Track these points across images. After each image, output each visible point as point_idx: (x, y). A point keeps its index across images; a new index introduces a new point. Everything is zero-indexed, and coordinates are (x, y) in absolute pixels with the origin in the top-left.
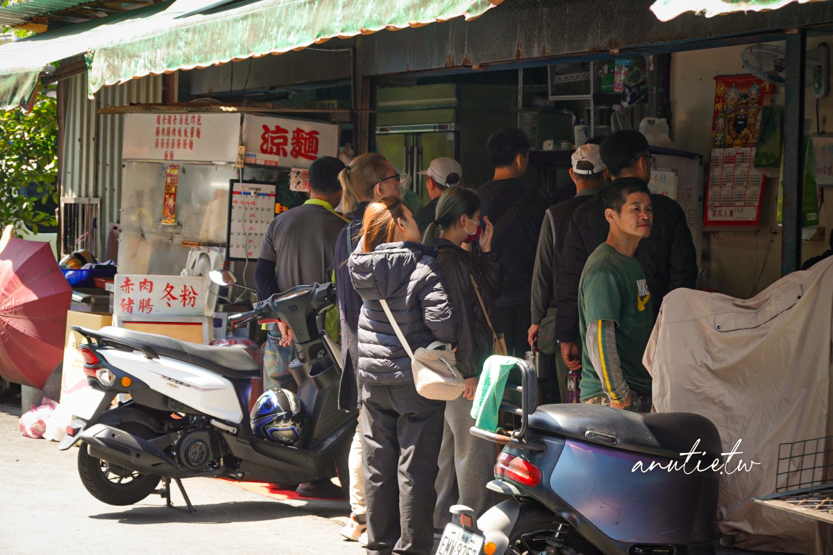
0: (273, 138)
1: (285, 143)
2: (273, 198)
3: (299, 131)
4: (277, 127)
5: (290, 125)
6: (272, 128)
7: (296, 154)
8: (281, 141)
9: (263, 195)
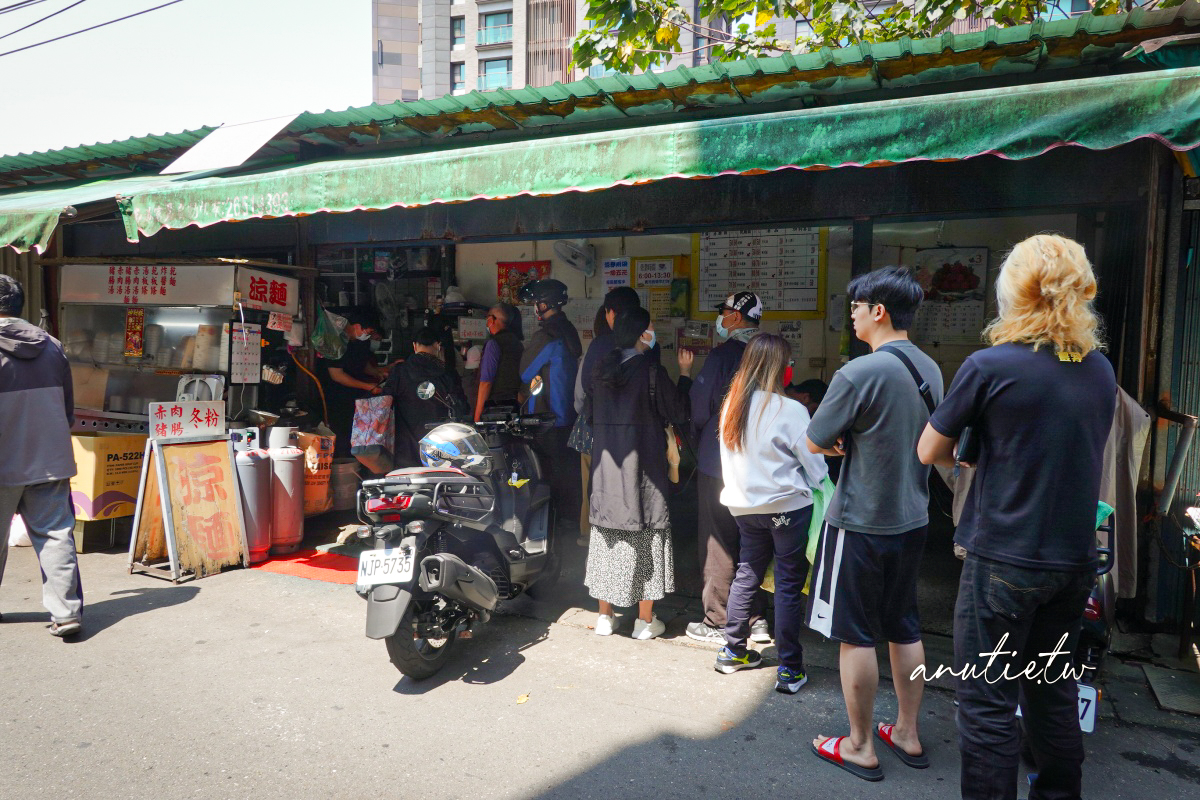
0: (258, 287)
1: (265, 292)
2: (260, 335)
3: (274, 283)
4: (261, 279)
5: (269, 277)
6: (257, 280)
7: (273, 300)
8: (263, 290)
9: (253, 332)
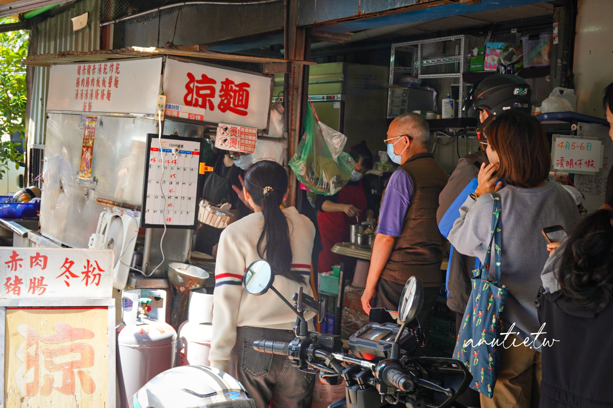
0: (198, 89)
1: (212, 95)
3: (228, 82)
4: (204, 76)
5: (219, 75)
6: (198, 77)
7: (224, 108)
8: (208, 92)
9: (186, 152)
